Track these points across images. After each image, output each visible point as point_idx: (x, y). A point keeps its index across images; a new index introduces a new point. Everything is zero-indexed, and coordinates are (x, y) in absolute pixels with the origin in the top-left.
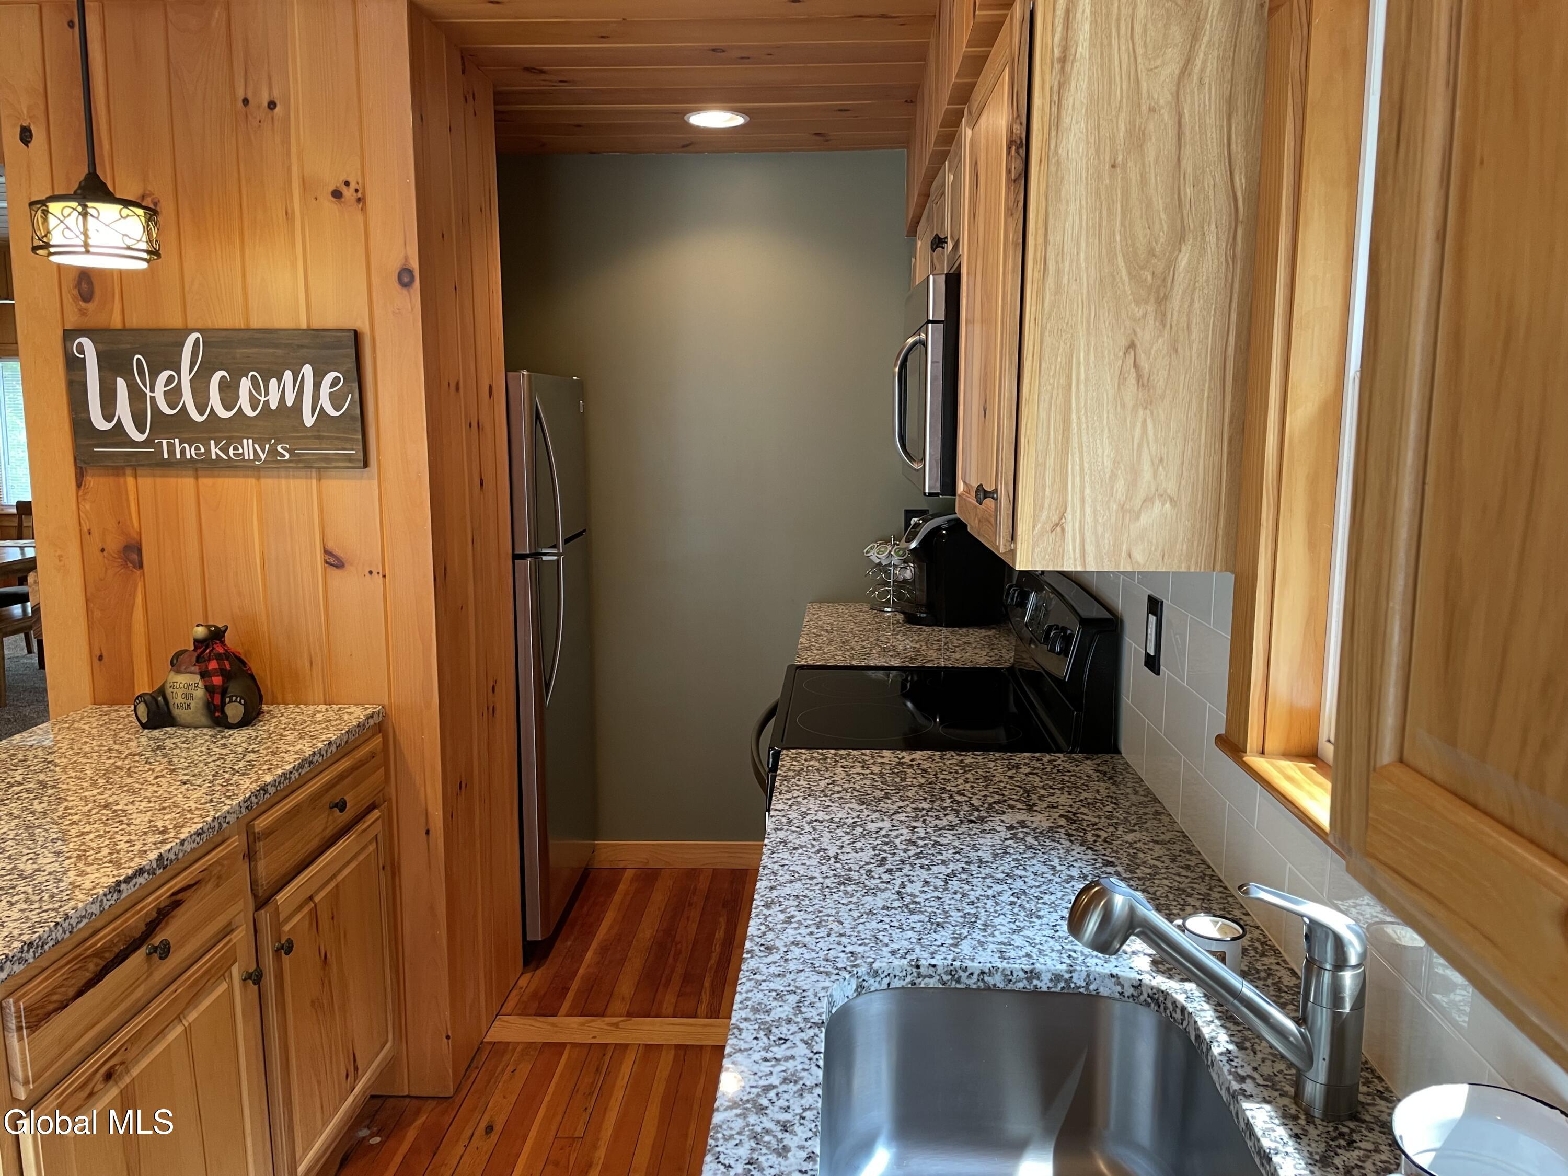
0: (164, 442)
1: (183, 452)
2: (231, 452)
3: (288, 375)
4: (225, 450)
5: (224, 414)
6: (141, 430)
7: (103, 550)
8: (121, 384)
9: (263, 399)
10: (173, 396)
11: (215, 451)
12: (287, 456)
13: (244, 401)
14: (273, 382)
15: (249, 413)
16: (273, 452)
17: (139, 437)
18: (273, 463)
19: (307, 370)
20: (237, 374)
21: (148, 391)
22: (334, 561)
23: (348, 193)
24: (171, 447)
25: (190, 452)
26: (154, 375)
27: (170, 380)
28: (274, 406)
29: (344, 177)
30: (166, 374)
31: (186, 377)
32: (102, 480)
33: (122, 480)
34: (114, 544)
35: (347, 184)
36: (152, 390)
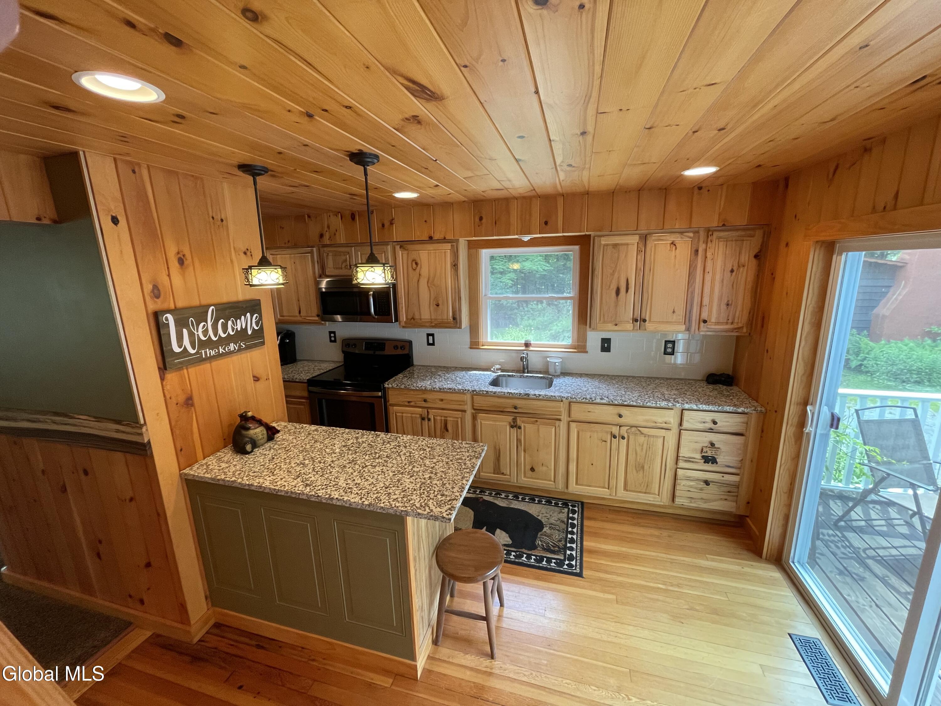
0: (203, 351)
1: (210, 353)
2: (227, 349)
3: (243, 317)
4: (224, 349)
5: (223, 335)
6: (194, 349)
7: (177, 404)
8: (185, 331)
9: (235, 327)
10: (205, 332)
11: (221, 350)
12: (244, 346)
13: (230, 330)
14: (238, 321)
15: (232, 333)
16: (240, 346)
17: (192, 351)
18: (240, 350)
19: (248, 315)
20: (227, 320)
21: (196, 332)
22: (256, 379)
23: (248, 253)
24: (206, 353)
25: (213, 353)
26: (198, 326)
27: (204, 326)
28: (239, 329)
29: (246, 247)
30: (202, 324)
31: (210, 323)
32: (174, 374)
33: (182, 372)
34: (182, 398)
35: (247, 250)
36: (197, 332)
